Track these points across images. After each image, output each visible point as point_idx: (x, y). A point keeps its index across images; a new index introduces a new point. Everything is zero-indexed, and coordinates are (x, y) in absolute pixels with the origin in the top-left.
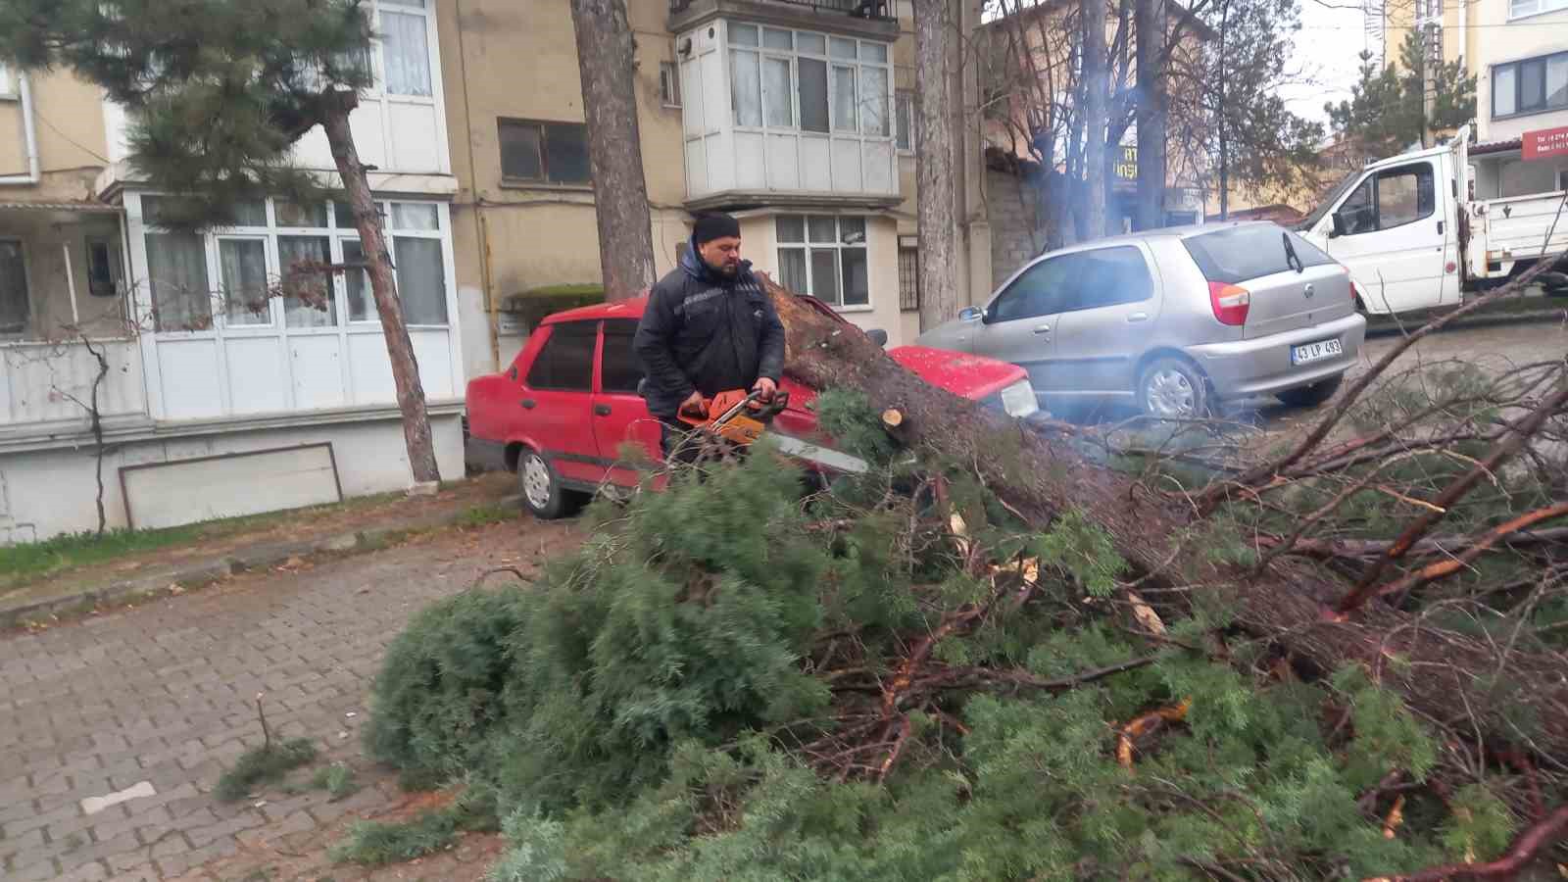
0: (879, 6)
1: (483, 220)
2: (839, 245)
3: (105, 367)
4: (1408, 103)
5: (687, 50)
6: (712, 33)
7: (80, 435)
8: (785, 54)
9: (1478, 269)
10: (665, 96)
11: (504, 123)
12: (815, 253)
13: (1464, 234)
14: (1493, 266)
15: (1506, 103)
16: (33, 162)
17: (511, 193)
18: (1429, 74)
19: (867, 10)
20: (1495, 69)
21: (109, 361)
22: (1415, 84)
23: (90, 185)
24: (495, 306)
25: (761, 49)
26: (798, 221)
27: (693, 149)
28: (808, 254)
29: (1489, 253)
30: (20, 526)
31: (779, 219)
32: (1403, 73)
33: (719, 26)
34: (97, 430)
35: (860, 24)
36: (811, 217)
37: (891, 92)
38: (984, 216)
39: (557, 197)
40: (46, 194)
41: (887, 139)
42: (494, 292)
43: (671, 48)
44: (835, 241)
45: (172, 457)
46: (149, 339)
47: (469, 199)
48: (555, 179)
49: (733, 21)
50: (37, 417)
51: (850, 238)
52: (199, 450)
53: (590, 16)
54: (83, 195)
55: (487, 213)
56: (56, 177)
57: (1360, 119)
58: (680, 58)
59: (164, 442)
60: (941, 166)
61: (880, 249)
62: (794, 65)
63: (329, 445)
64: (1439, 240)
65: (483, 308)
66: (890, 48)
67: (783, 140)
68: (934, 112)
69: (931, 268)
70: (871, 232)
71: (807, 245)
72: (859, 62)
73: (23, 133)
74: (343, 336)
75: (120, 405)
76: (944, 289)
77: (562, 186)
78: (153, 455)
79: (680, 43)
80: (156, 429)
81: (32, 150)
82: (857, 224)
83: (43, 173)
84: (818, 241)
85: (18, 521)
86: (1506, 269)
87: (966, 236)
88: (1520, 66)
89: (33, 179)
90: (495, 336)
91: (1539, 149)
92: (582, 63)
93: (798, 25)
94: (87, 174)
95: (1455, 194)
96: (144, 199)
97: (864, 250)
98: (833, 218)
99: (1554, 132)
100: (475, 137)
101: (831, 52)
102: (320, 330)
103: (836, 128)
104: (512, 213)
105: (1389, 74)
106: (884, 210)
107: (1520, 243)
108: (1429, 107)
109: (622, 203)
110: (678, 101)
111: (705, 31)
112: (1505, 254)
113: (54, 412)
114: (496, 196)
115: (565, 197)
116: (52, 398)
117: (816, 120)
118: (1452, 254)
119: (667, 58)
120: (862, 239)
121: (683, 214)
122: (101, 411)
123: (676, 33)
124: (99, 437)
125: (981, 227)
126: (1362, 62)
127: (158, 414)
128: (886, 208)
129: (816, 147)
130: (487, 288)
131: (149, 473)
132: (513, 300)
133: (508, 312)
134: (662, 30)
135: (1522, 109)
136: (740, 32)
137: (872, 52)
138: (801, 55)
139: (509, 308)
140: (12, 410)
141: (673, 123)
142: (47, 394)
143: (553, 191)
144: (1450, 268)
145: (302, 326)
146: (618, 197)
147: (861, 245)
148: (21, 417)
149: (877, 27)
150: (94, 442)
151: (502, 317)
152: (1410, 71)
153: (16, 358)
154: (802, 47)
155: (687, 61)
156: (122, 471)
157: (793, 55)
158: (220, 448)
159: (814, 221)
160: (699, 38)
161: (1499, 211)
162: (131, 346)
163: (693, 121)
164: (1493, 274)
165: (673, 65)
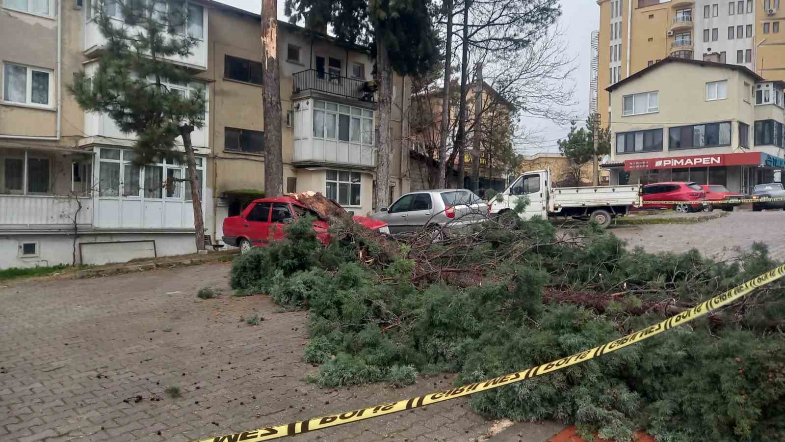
0: (371, 97)
1: (216, 164)
2: (350, 182)
3: (80, 207)
4: (589, 143)
5: (298, 107)
6: (308, 103)
7: (69, 230)
8: (334, 112)
9: (552, 210)
10: (288, 123)
11: (227, 129)
12: (340, 185)
13: (548, 198)
14: (556, 209)
15: (621, 148)
16: (58, 133)
17: (227, 154)
18: (596, 133)
19: (366, 98)
20: (618, 134)
21: (82, 205)
22: (590, 136)
23: (77, 142)
24: (217, 195)
25: (325, 110)
26: (335, 173)
27: (297, 143)
28: (338, 184)
29: (554, 204)
30: (42, 261)
31: (327, 171)
32: (587, 131)
33: (311, 101)
34: (76, 229)
35: (363, 104)
36: (340, 171)
37: (374, 130)
38: (408, 176)
39: (244, 157)
40: (62, 144)
41: (371, 145)
42: (217, 191)
43: (292, 105)
44: (348, 181)
45: (98, 241)
46: (96, 199)
47: (212, 156)
48: (243, 150)
49: (316, 100)
50: (55, 222)
51: (354, 180)
52: (108, 239)
53: (269, 105)
54: (74, 145)
55: (218, 162)
56: (65, 138)
57: (570, 148)
58: (295, 110)
59: (96, 235)
60: (385, 160)
61: (365, 185)
62: (337, 117)
63: (154, 241)
64: (541, 199)
65: (212, 196)
66: (374, 113)
67: (331, 143)
68: (384, 141)
69: (380, 194)
70: (362, 179)
71: (338, 182)
72: (362, 117)
73: (56, 122)
74: (164, 202)
75: (83, 220)
76: (384, 201)
77: (246, 153)
78: (92, 240)
79: (295, 104)
80: (95, 230)
81: (58, 129)
82: (358, 176)
83: (61, 137)
84: (342, 180)
85: (43, 259)
86: (559, 210)
87: (400, 183)
88: (626, 134)
89: (58, 139)
90: (216, 206)
91: (631, 167)
92: (265, 120)
93: (340, 102)
94: (77, 138)
95: (546, 185)
96: (101, 149)
97: (360, 185)
98: (349, 172)
99: (639, 161)
100: (216, 134)
101: (352, 113)
102: (156, 199)
103: (352, 139)
104: (226, 161)
105: (581, 132)
106: (369, 171)
107: (563, 202)
108: (596, 146)
109: (273, 165)
110: (293, 125)
111: (305, 102)
112: (559, 205)
113: (61, 222)
114: (221, 155)
115: (247, 157)
116: (61, 216)
117: (344, 136)
118: (544, 204)
119: (290, 110)
120: (359, 181)
121: (291, 166)
122: (77, 222)
123: (294, 101)
124: (76, 231)
125: (407, 180)
126: (572, 126)
127: (96, 225)
128: (370, 170)
129: (344, 147)
130: (215, 189)
131: (90, 246)
132: (224, 194)
133: (222, 198)
134: (288, 99)
135: (626, 151)
136: (318, 104)
137: (368, 113)
138: (341, 113)
139: (222, 196)
140: (47, 219)
141: (290, 133)
142: (59, 215)
143: (243, 154)
144: (544, 208)
145: (149, 197)
146: (272, 163)
147: (359, 183)
148: (50, 222)
149: (370, 105)
150: (74, 233)
151: (219, 199)
152: (590, 131)
153: (56, 201)
154: (341, 110)
155: (297, 111)
156: (80, 244)
157: (338, 113)
158: (115, 240)
159: (341, 173)
160: (303, 104)
161: (557, 192)
162: (89, 201)
163: (298, 133)
164: (556, 211)
165: (292, 112)
